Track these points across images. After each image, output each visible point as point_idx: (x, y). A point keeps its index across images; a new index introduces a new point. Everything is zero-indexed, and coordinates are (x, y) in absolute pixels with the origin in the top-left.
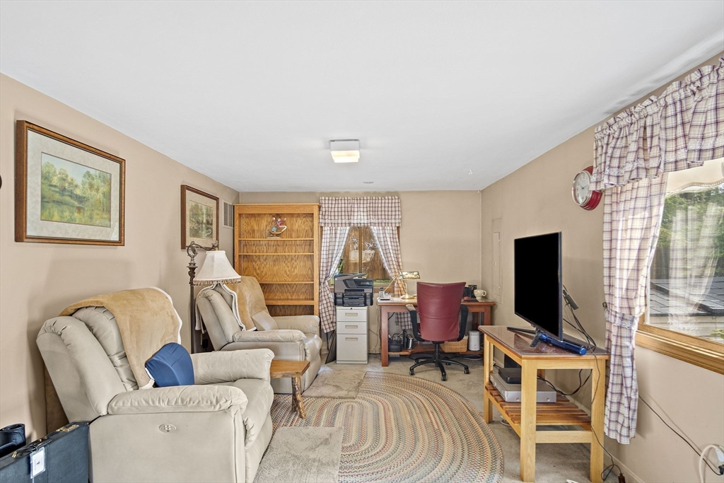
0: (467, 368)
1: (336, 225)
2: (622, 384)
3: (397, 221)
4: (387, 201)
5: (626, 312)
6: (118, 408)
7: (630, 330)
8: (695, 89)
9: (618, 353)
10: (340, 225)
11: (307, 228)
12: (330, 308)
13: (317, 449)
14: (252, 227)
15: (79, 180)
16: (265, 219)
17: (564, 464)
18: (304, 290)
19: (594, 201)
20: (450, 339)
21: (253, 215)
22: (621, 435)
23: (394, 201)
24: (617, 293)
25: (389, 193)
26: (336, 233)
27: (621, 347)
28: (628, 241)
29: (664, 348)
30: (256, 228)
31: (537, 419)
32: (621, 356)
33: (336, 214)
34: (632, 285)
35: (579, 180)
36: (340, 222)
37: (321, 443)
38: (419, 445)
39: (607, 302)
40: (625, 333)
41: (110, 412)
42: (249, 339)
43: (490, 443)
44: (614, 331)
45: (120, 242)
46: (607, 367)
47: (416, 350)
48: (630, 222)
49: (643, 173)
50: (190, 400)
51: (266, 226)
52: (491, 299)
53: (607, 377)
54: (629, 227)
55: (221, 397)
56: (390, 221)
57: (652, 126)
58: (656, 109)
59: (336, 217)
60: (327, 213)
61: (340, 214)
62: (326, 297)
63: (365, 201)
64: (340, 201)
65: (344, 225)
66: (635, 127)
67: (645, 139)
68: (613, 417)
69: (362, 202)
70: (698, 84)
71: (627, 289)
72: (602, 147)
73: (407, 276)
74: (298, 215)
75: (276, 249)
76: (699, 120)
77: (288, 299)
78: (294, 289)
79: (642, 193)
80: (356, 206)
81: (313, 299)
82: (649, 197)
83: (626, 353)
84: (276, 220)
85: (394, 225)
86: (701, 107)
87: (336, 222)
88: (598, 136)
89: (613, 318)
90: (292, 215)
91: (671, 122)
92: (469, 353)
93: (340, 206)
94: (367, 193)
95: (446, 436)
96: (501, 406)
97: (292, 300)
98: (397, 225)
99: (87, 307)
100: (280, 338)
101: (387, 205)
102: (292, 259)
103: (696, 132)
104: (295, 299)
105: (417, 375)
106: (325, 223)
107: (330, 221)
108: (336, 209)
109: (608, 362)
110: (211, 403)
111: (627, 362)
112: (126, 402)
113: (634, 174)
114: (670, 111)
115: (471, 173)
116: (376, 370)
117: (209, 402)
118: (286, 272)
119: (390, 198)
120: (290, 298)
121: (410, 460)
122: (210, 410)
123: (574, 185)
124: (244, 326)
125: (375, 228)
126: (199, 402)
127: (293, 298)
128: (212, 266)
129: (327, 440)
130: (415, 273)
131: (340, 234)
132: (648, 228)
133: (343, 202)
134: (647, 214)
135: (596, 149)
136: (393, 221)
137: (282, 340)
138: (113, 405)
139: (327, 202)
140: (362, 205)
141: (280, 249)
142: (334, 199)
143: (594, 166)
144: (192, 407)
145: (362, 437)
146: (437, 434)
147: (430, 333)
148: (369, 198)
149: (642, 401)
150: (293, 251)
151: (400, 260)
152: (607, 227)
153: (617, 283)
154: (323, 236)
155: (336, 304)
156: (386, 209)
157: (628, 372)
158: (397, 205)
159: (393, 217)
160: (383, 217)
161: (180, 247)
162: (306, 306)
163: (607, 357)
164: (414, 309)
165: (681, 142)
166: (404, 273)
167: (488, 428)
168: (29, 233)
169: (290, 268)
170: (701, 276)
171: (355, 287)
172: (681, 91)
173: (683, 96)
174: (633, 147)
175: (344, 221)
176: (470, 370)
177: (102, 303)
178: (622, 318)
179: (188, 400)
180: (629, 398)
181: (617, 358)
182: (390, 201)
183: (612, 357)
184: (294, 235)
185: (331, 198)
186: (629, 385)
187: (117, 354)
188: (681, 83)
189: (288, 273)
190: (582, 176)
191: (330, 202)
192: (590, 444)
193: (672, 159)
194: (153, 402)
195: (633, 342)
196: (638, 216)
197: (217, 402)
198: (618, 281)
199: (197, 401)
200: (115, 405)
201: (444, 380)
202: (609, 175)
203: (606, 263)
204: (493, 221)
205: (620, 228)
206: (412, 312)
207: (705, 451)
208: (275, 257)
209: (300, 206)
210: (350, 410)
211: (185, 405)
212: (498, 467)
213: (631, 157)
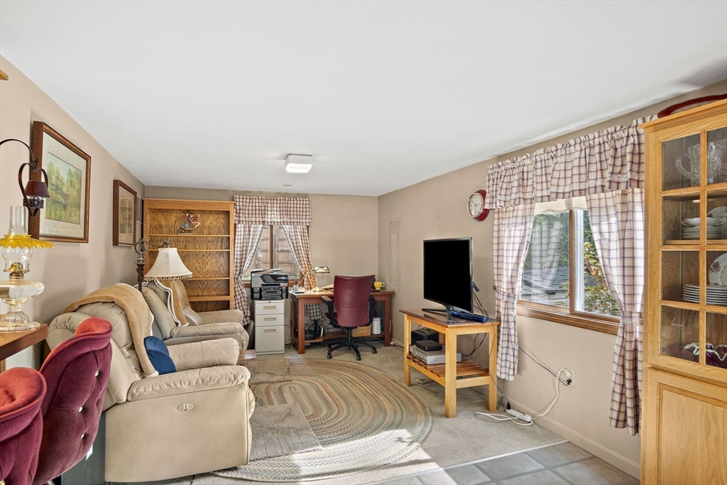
0: (374, 349)
1: (250, 223)
2: (508, 341)
3: (308, 221)
4: (298, 202)
5: (510, 291)
6: (140, 394)
7: (513, 303)
8: (553, 155)
9: (506, 320)
10: (254, 223)
11: (219, 225)
12: (243, 303)
13: (286, 420)
14: (159, 222)
15: (65, 178)
16: (175, 214)
17: (469, 404)
18: (215, 286)
19: (483, 216)
20: (363, 324)
21: (161, 211)
22: (508, 375)
23: (305, 202)
24: (505, 279)
25: (299, 195)
26: (249, 231)
27: (508, 315)
28: (511, 245)
29: (533, 314)
30: (163, 223)
31: (458, 371)
32: (508, 321)
33: (250, 212)
34: (514, 274)
35: (472, 199)
36: (254, 219)
37: (286, 416)
38: (365, 406)
39: (496, 285)
40: (510, 306)
41: (130, 399)
42: (188, 333)
43: (416, 398)
44: (502, 304)
45: (85, 239)
46: (499, 331)
47: (326, 338)
48: (512, 232)
49: (522, 201)
50: (210, 379)
51: (175, 222)
52: (389, 289)
53: (499, 338)
54: (512, 235)
55: (238, 374)
56: (301, 220)
57: (528, 172)
58: (530, 162)
59: (250, 216)
60: (241, 211)
61: (254, 212)
62: (240, 292)
63: (279, 202)
64: (254, 201)
65: (258, 223)
66: (516, 171)
67: (523, 180)
68: (503, 364)
69: (275, 202)
70: (555, 153)
71: (512, 276)
72: (493, 181)
73: (319, 271)
74: (210, 212)
75: (186, 245)
76: (556, 174)
77: (198, 296)
78: (205, 286)
79: (520, 213)
80: (269, 205)
81: (229, 295)
82: (524, 217)
83: (511, 319)
84: (189, 216)
85: (304, 224)
86: (557, 167)
87: (250, 219)
88: (490, 172)
89: (502, 296)
90: (203, 212)
91: (539, 172)
92: (372, 336)
93: (254, 204)
94: (279, 194)
95: (382, 398)
96: (426, 368)
97: (203, 296)
98: (308, 224)
99: (92, 303)
100: (222, 331)
101: (298, 206)
102: (203, 255)
103: (555, 182)
104: (206, 296)
105: (333, 358)
106: (239, 221)
107: (244, 219)
108: (250, 208)
109: (499, 326)
110: (230, 379)
111: (512, 325)
112: (147, 387)
113: (517, 201)
114: (539, 165)
115: (381, 184)
116: (294, 357)
117: (228, 379)
118: (196, 268)
119: (301, 199)
120: (200, 294)
121: (364, 418)
122: (228, 386)
123: (469, 202)
124: (179, 322)
125: (287, 226)
126: (219, 380)
127: (205, 294)
128: (168, 263)
129: (289, 413)
130: (325, 268)
131: (254, 231)
132: (524, 237)
133: (257, 201)
134: (523, 228)
135: (489, 180)
136: (304, 221)
137: (223, 332)
138: (135, 391)
139: (241, 200)
140: (275, 205)
141: (190, 245)
142: (248, 197)
143: (487, 191)
144: (212, 385)
145: (317, 409)
146: (375, 398)
147: (345, 319)
148: (282, 198)
149: (520, 349)
150: (205, 247)
151: (310, 256)
152: (495, 234)
153: (505, 273)
154: (237, 233)
155: (252, 298)
156: (298, 210)
157: (512, 332)
158: (307, 206)
159: (304, 217)
160: (295, 217)
161: (112, 243)
162: (218, 301)
163: (498, 323)
164: (330, 300)
165: (545, 185)
166: (316, 268)
167: (411, 389)
168: (41, 232)
169: (201, 264)
170: (551, 267)
171: (272, 281)
172: (546, 155)
173: (546, 158)
174: (516, 184)
175: (258, 220)
176: (377, 350)
177: (112, 298)
178: (508, 296)
179: (208, 379)
180: (514, 349)
181: (505, 323)
182: (302, 202)
183: (502, 323)
184: (205, 231)
185: (245, 197)
186: (513, 340)
187: (125, 346)
188: (545, 150)
189: (199, 269)
190: (475, 196)
191: (244, 200)
192: (488, 385)
193: (540, 195)
194: (175, 385)
195: (515, 312)
196: (517, 228)
197: (235, 379)
198: (505, 271)
199: (217, 379)
200: (137, 391)
201: (360, 360)
202: (500, 200)
203: (495, 259)
204: (391, 223)
205: (506, 236)
206: (328, 303)
207: (559, 374)
208: (184, 253)
209: (215, 204)
210: (293, 390)
211: (207, 384)
212: (429, 412)
213: (514, 190)
